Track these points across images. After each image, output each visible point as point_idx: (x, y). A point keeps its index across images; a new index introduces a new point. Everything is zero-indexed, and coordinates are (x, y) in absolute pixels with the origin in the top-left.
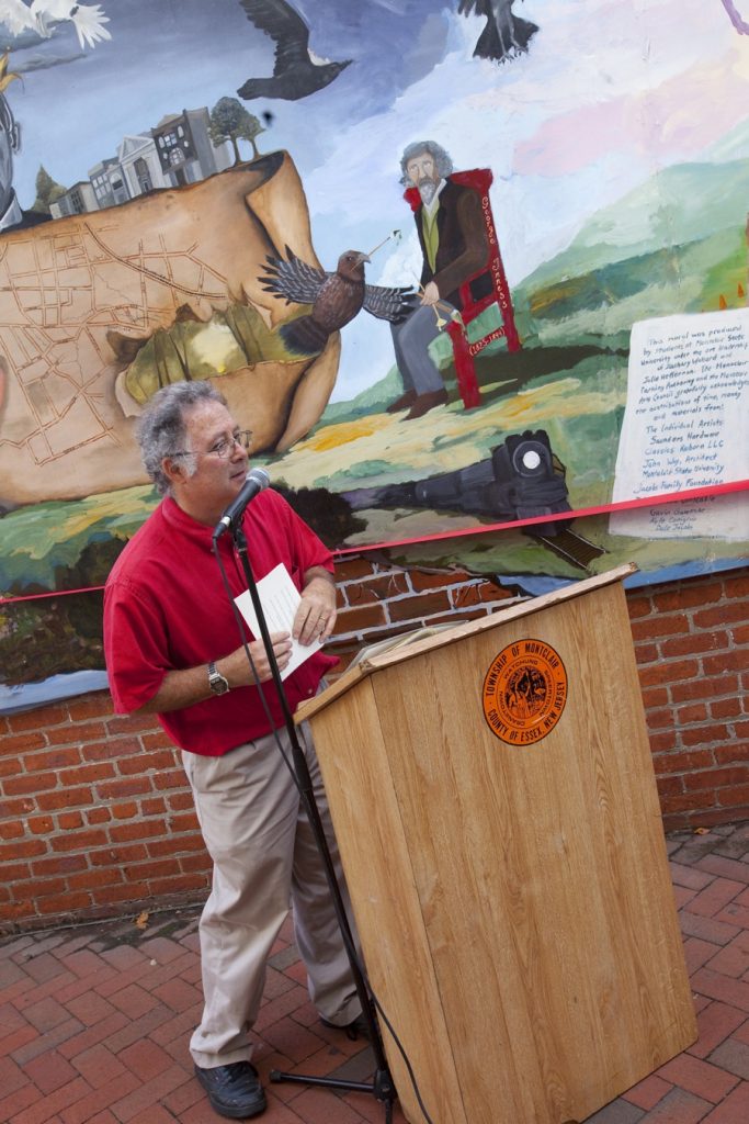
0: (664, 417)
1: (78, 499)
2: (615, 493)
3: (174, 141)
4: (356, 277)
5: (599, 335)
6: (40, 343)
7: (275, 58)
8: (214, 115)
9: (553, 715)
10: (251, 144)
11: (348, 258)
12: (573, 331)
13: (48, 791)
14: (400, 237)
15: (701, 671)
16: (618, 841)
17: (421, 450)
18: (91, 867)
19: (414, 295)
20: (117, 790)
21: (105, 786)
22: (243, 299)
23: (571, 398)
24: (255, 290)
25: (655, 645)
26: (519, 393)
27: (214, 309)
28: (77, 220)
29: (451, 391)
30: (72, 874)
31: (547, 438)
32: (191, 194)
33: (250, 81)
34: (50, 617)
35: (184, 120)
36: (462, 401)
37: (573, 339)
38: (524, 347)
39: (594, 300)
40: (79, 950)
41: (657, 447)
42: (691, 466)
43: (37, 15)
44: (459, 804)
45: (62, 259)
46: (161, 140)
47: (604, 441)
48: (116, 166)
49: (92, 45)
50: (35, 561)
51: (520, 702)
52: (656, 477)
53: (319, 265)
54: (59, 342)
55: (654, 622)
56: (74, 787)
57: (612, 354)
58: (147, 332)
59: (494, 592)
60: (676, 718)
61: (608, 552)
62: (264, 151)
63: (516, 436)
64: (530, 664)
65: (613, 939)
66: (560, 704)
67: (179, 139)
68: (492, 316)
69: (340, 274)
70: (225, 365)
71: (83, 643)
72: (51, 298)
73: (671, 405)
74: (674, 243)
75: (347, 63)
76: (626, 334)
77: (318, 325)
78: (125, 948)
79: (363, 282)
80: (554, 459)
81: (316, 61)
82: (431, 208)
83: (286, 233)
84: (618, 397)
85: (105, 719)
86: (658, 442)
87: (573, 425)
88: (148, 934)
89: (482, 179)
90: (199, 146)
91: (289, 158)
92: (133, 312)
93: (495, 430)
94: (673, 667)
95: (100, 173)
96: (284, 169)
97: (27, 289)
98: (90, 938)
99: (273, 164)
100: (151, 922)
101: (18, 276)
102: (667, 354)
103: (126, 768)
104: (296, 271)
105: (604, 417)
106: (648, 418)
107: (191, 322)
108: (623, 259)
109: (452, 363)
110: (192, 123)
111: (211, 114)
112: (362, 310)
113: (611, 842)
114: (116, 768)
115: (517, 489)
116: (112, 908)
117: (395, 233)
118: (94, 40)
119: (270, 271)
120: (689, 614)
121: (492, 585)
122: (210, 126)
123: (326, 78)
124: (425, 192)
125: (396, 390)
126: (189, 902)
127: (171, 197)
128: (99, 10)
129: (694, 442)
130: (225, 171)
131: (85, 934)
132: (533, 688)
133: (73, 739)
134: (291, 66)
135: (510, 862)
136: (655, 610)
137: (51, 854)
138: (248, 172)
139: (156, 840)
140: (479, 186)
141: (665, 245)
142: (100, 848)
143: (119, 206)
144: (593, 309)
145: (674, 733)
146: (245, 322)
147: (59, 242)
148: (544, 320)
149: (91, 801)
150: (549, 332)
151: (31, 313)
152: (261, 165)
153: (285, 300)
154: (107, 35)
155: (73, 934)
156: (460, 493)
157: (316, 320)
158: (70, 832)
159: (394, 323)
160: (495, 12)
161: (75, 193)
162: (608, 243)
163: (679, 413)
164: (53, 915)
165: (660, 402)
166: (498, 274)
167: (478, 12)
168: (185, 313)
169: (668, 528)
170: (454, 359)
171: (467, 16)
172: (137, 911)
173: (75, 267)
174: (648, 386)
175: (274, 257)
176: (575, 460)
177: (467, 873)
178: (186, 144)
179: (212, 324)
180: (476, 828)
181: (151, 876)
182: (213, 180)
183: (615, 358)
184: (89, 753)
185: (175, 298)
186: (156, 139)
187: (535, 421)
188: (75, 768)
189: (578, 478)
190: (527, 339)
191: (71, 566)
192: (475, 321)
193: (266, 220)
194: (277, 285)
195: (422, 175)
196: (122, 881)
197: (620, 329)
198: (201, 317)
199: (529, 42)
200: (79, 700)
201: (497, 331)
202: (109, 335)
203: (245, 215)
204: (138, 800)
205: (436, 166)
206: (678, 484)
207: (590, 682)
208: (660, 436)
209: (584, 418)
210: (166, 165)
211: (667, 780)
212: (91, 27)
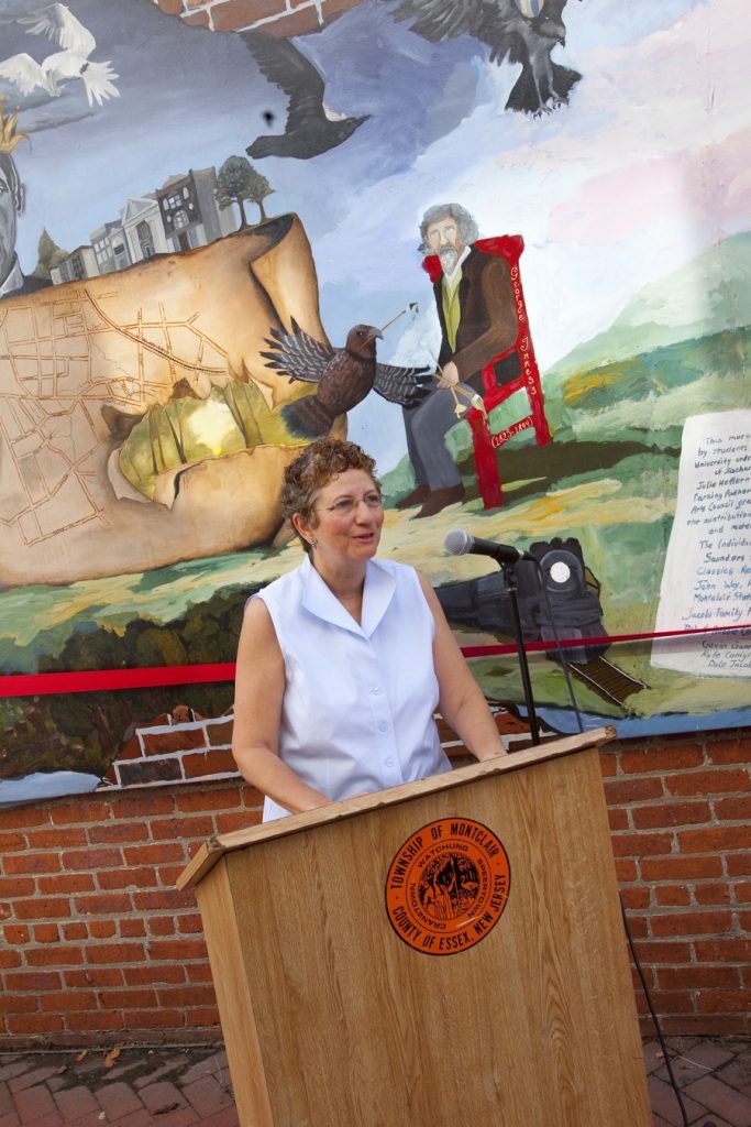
0: (721, 530)
1: (65, 585)
2: (659, 618)
3: (179, 204)
4: (366, 355)
5: (645, 430)
6: (34, 415)
7: (287, 114)
8: (221, 175)
9: (488, 917)
10: (258, 207)
11: (358, 333)
12: (612, 425)
13: (26, 898)
14: (417, 311)
16: (578, 1087)
17: (432, 553)
18: (65, 988)
19: (430, 377)
20: (95, 906)
21: (83, 899)
22: (244, 376)
23: (609, 503)
24: (257, 366)
25: (707, 803)
26: (548, 494)
27: (213, 386)
28: (77, 286)
29: (470, 487)
30: (45, 993)
31: (580, 547)
32: (194, 259)
33: (260, 139)
34: (32, 710)
35: (190, 181)
36: (481, 499)
37: (613, 433)
38: (555, 440)
39: (639, 389)
40: (37, 1084)
41: (712, 566)
43: (48, 73)
44: (345, 1028)
45: (60, 327)
46: (165, 202)
47: (646, 555)
48: (118, 230)
49: (101, 103)
50: (19, 648)
51: (440, 898)
52: (709, 601)
53: (327, 340)
54: (54, 415)
55: (707, 776)
56: (52, 896)
57: (660, 453)
58: (142, 408)
59: (512, 723)
60: (733, 895)
61: (649, 688)
62: (271, 214)
63: (544, 543)
64: (457, 850)
66: (498, 904)
67: (183, 200)
68: (518, 404)
69: (349, 351)
70: (222, 447)
71: (64, 741)
72: (48, 367)
73: (730, 518)
74: (739, 324)
75: (366, 118)
76: (677, 431)
77: (322, 406)
78: (82, 1090)
79: (374, 359)
80: (587, 572)
81: (331, 116)
82: (453, 278)
83: (292, 303)
84: (665, 503)
85: (88, 825)
86: (714, 560)
87: (611, 534)
88: (110, 1076)
89: (510, 248)
90: (204, 207)
91: (299, 221)
92: (129, 385)
93: (518, 535)
94: (729, 832)
95: (102, 237)
96: (292, 233)
97: (24, 357)
98: (53, 1070)
99: (281, 228)
100: (118, 1062)
101: (17, 343)
102: (728, 455)
103: (106, 882)
104: (301, 346)
105: (648, 527)
106: (700, 532)
107: (188, 398)
108: (676, 341)
109: (471, 456)
110: (197, 183)
111: (217, 174)
112: (372, 391)
113: (566, 1088)
114: (95, 880)
115: (543, 605)
116: (84, 1037)
117: (411, 306)
118: (102, 97)
119: (273, 345)
121: (511, 716)
122: (217, 187)
123: (341, 135)
124: (447, 261)
125: (407, 484)
126: (165, 1041)
127: (173, 263)
128: (109, 67)
130: (230, 236)
131: (50, 1064)
132: (459, 881)
133: (53, 844)
134: (304, 122)
135: (416, 1107)
136: (708, 761)
137: (26, 968)
138: (255, 237)
139: (133, 965)
140: (509, 255)
141: (727, 327)
142: (76, 968)
143: (120, 271)
144: (638, 399)
145: (730, 913)
146: (245, 401)
147: (59, 309)
148: (580, 410)
149: (69, 915)
150: (585, 425)
151: (27, 383)
152: (267, 230)
153: (290, 377)
154: (116, 92)
155: (40, 1062)
156: (475, 607)
157: (321, 401)
158: (45, 945)
159: (406, 408)
160: (532, 59)
161: (76, 257)
162: (658, 322)
163: (741, 527)
164: (24, 1036)
165: (716, 513)
166: (526, 355)
167: (512, 60)
168: (182, 388)
169: (723, 665)
170: (473, 451)
171: (499, 64)
172: (109, 1044)
173: (73, 335)
174: (703, 492)
175: (278, 330)
176: (612, 576)
177: (351, 1120)
178: (191, 206)
179: (210, 401)
180: (368, 1061)
181: (126, 1006)
182: (217, 245)
183: (662, 458)
184: (69, 861)
185: (173, 372)
186: (160, 200)
187: (566, 528)
188: (53, 875)
189: (615, 597)
190: (560, 430)
191: (56, 656)
192: (499, 409)
193: (271, 290)
194: (280, 360)
195: (444, 242)
196: (96, 1008)
197: (670, 424)
198: (199, 393)
199: (570, 92)
200: (62, 802)
201: (524, 421)
202: (104, 409)
203: (250, 284)
204: (117, 918)
205: (459, 231)
206: (737, 612)
207: (544, 875)
208: (716, 553)
209: (625, 527)
210: (169, 228)
211: (718, 971)
212: (100, 84)
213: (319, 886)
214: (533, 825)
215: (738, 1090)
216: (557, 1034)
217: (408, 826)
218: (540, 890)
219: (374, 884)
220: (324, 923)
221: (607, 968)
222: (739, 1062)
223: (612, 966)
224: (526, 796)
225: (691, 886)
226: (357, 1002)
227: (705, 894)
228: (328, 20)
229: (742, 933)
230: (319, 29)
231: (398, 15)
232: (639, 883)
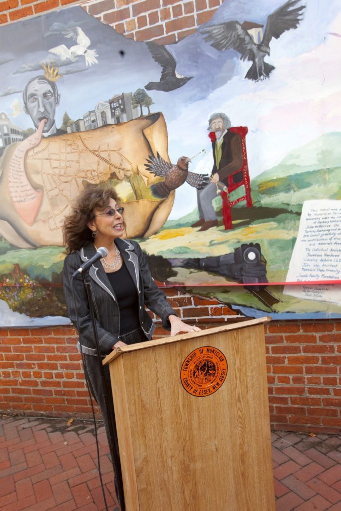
0: (314, 245)
2: (288, 276)
3: (117, 105)
4: (184, 168)
5: (288, 205)
6: (57, 182)
7: (161, 74)
8: (134, 95)
9: (218, 384)
10: (147, 109)
11: (182, 160)
12: (276, 202)
13: (42, 362)
14: (205, 152)
15: (320, 362)
16: (246, 448)
17: (204, 245)
18: (54, 396)
19: (208, 178)
20: (67, 367)
21: (63, 364)
22: (138, 173)
23: (272, 231)
24: (143, 169)
25: (300, 347)
26: (250, 226)
27: (125, 175)
28: (77, 134)
29: (220, 221)
30: (47, 397)
31: (260, 247)
32: (121, 127)
33: (150, 83)
34: (48, 292)
35: (122, 97)
36: (224, 226)
37: (276, 205)
38: (254, 206)
39: (288, 189)
40: (42, 430)
41: (309, 258)
42: (325, 268)
43: (72, 53)
44: (162, 420)
45: (69, 149)
46: (112, 104)
47: (285, 252)
48: (94, 114)
49: (91, 65)
50: (45, 269)
51: (201, 376)
52: (307, 271)
53: (170, 162)
54: (64, 182)
55: (300, 336)
56: (51, 362)
57: (293, 213)
58: (98, 182)
59: (229, 311)
60: (306, 381)
61: (282, 302)
62: (152, 112)
63: (246, 244)
64: (208, 358)
65: (237, 496)
66: (222, 379)
67: (119, 104)
68: (241, 191)
69: (178, 166)
70: (127, 199)
71: (60, 305)
72: (63, 164)
73: (318, 240)
74: (327, 167)
75: (191, 78)
76: (301, 206)
77: (166, 186)
78: (59, 433)
79: (187, 170)
80: (262, 257)
81: (178, 76)
82: (220, 141)
83: (158, 146)
84: (294, 232)
85: (66, 337)
86: (310, 256)
87: (272, 243)
88: (69, 429)
89: (243, 131)
90: (127, 108)
91: (163, 115)
92: (93, 173)
93: (237, 241)
94: (307, 358)
95: (87, 116)
96: (160, 119)
97: (55, 160)
98: (49, 425)
99: (155, 118)
100: (72, 424)
101: (52, 154)
102: (319, 217)
103: (72, 358)
104: (160, 162)
105: (287, 241)
106: (306, 245)
107: (116, 179)
108: (303, 172)
109: (221, 209)
110: (125, 98)
111: (133, 95)
112: (186, 182)
113: (242, 448)
114: (68, 357)
115: (244, 267)
116: (60, 414)
117: (203, 150)
118: (91, 63)
119: (149, 162)
120: (318, 335)
121: (228, 308)
122: (132, 100)
123: (181, 84)
124: (218, 134)
125: (196, 218)
126: (90, 418)
127: (113, 128)
128: (95, 52)
129: (327, 258)
130: (136, 119)
131: (47, 423)
132: (208, 370)
133: (53, 343)
134: (167, 78)
135: (186, 451)
136: (301, 331)
137: (40, 387)
138: (145, 120)
140: (242, 134)
141: (323, 168)
142: (58, 389)
143: (93, 130)
144: (287, 192)
145: (304, 388)
146: (137, 182)
147: (69, 142)
148: (264, 195)
149: (57, 369)
150: (266, 201)
151: (55, 170)
152: (151, 117)
153: (154, 174)
154: (97, 62)
155: (44, 422)
156: (218, 266)
157: (166, 184)
158: (48, 380)
159: (198, 189)
160: (257, 60)
161: (77, 123)
162: (297, 164)
163: (322, 244)
164: (38, 412)
165: (313, 238)
166: (245, 173)
167: (249, 60)
168: (113, 176)
169: (310, 295)
170: (222, 208)
171: (244, 61)
172: (69, 417)
173: (74, 153)
174: (308, 230)
175: (152, 156)
176: (271, 258)
177: (162, 454)
178: (122, 107)
179: (124, 181)
180: (169, 433)
181: (76, 404)
182: (131, 122)
183: (294, 215)
184: (58, 349)
185: (110, 169)
186: (110, 104)
187: (255, 239)
188: (52, 354)
189: (272, 267)
190: (256, 202)
191: (59, 273)
192: (233, 192)
193: (150, 140)
194: (151, 168)
195: (217, 127)
196: (65, 404)
197: (298, 203)
198: (120, 178)
199: (270, 74)
200: (57, 328)
201: (243, 197)
202: (83, 181)
203: (142, 138)
204: (75, 372)
205: (224, 123)
206: (317, 276)
207: (240, 370)
208: (311, 253)
209: (278, 241)
210: (113, 115)
211: (299, 408)
212: (91, 58)
213: (156, 368)
214: (237, 352)
215: (302, 452)
216: (240, 429)
217: (191, 348)
218: (238, 375)
219: (177, 369)
220: (157, 382)
221: (261, 406)
222: (303, 442)
223: (262, 405)
224: (236, 340)
225: (291, 377)
226: (167, 411)
227: (296, 380)
228: (179, 40)
229: (308, 395)
230: (176, 43)
231: (206, 40)
232: (272, 374)
